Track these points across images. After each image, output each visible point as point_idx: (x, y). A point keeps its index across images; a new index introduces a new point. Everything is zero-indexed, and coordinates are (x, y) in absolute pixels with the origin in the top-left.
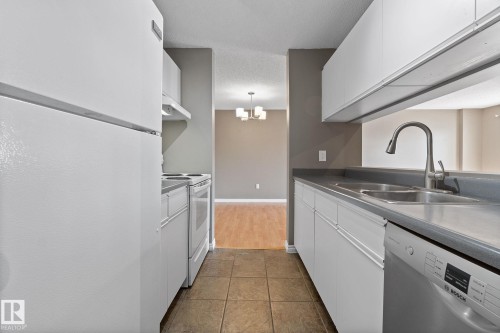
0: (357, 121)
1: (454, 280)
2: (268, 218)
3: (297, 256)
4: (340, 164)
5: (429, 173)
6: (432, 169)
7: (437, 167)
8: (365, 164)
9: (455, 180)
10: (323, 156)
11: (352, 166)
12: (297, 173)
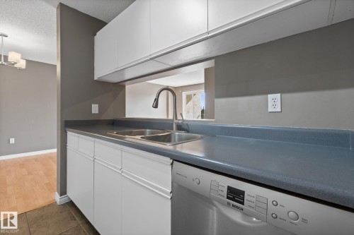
0: (121, 84)
1: (234, 197)
2: (30, 173)
3: (71, 204)
4: (109, 116)
5: (175, 121)
6: (176, 118)
7: (179, 117)
8: (127, 116)
9: (187, 124)
10: (95, 109)
11: (119, 117)
12: (69, 124)
